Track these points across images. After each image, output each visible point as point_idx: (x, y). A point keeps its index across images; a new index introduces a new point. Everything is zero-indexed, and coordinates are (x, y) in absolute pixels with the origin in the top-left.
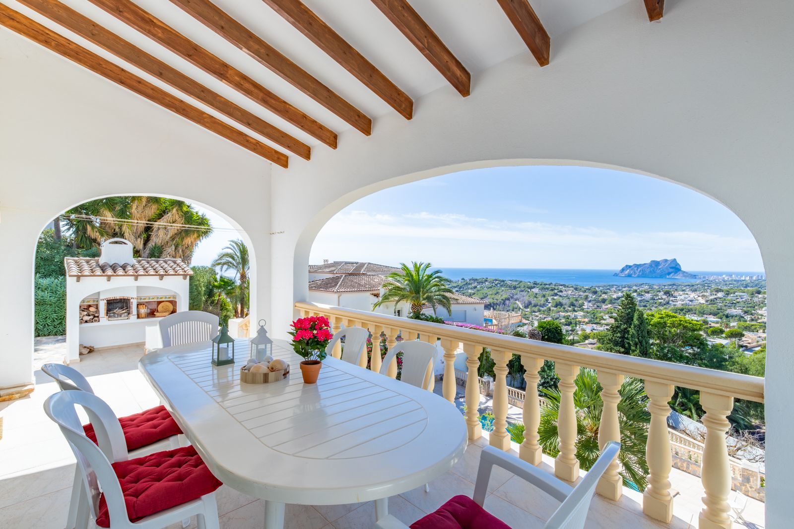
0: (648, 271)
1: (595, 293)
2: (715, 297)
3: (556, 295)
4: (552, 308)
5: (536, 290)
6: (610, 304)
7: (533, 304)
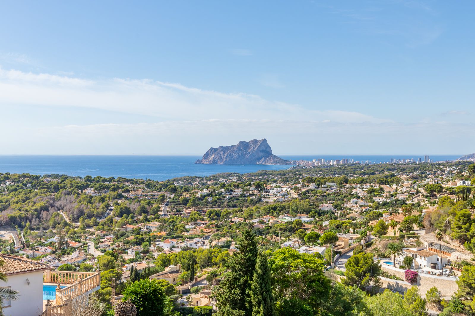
0: (236, 156)
1: (174, 190)
2: (308, 188)
3: (120, 196)
4: (115, 219)
5: (90, 191)
6: (192, 206)
7: (86, 214)
